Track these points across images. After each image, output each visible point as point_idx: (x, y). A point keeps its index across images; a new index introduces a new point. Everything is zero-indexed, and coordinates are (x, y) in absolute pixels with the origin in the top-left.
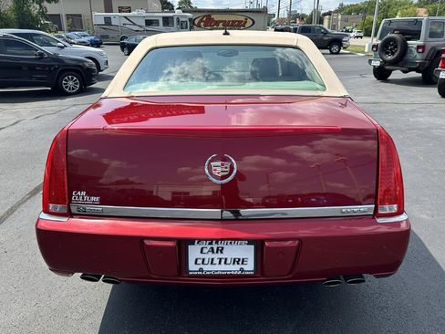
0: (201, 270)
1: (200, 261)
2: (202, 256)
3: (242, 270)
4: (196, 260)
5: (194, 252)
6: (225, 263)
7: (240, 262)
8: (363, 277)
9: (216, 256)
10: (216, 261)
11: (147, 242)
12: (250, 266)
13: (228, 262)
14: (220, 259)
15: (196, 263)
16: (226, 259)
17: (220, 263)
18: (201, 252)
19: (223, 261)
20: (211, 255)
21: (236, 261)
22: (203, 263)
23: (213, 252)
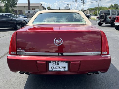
0: (53, 70)
1: (52, 68)
2: (53, 66)
3: (64, 70)
4: (51, 67)
5: (51, 65)
6: (59, 68)
7: (64, 68)
8: (98, 72)
9: (57, 66)
10: (57, 67)
11: (38, 62)
12: (66, 69)
13: (60, 68)
14: (58, 67)
15: (51, 68)
16: (60, 67)
17: (58, 68)
18: (53, 65)
19: (59, 67)
20: (55, 66)
21: (63, 67)
22: (53, 68)
23: (56, 65)
